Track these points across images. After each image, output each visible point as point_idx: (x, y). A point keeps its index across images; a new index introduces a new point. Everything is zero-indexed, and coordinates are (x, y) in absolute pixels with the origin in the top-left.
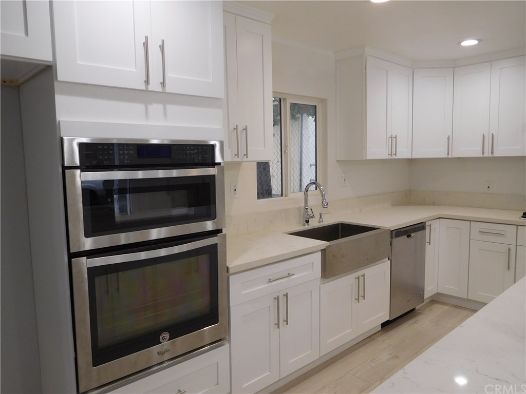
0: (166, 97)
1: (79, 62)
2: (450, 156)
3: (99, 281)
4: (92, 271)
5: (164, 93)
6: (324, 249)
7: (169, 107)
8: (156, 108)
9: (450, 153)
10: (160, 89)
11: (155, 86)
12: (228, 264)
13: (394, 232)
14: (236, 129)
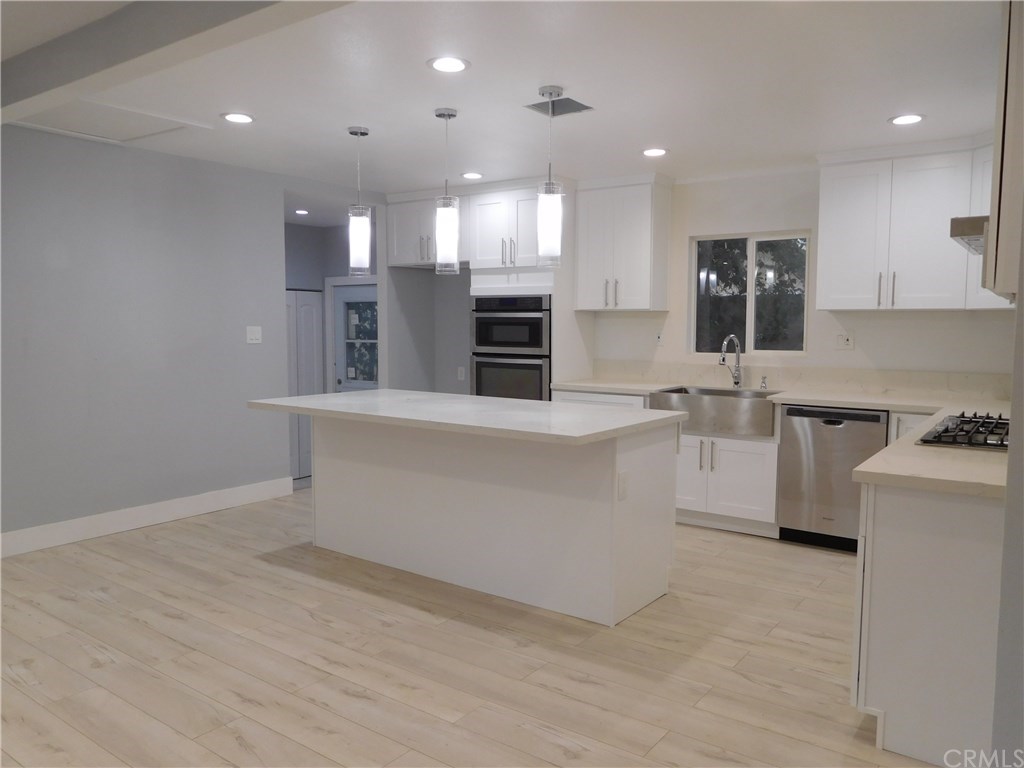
0: (516, 270)
1: (478, 258)
4: (480, 365)
6: (648, 396)
7: (519, 275)
8: (513, 276)
10: (512, 266)
11: (508, 265)
14: (607, 282)
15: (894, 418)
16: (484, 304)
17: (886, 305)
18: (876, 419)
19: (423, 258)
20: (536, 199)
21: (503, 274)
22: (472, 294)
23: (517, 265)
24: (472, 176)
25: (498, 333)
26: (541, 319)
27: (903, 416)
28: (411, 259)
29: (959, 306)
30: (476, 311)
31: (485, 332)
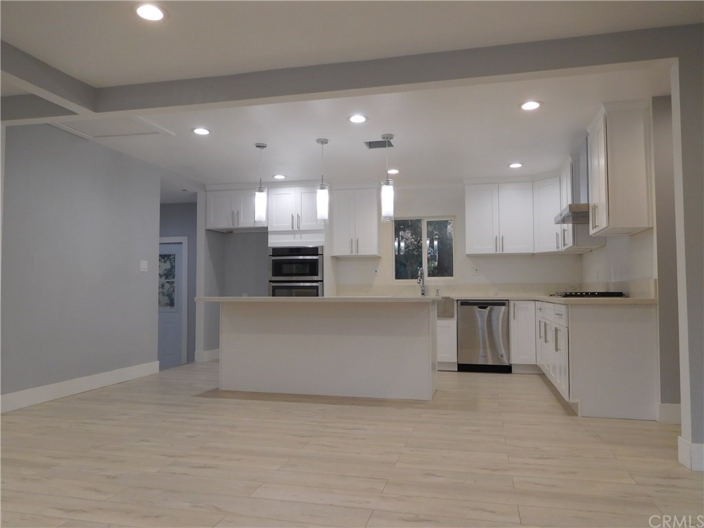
1: (274, 225)
3: (277, 290)
8: (298, 236)
10: (298, 229)
13: (459, 302)
14: (352, 240)
15: (512, 303)
16: (277, 251)
17: (499, 251)
18: (503, 304)
19: (233, 224)
20: (316, 192)
21: (292, 234)
22: (269, 246)
23: (301, 230)
24: (279, 177)
25: (285, 268)
26: (317, 260)
27: (515, 302)
28: (224, 224)
29: (531, 251)
30: (273, 256)
31: (278, 268)
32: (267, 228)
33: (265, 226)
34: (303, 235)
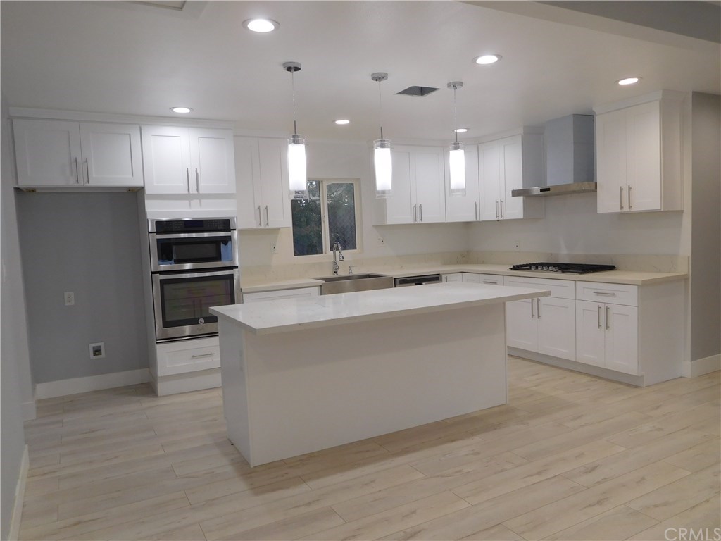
0: (199, 196)
1: (155, 184)
2: (478, 220)
3: (166, 287)
4: (163, 282)
5: (189, 194)
6: (321, 286)
7: (202, 201)
8: (195, 202)
9: (478, 218)
10: (196, 192)
11: (193, 190)
12: (242, 287)
13: (398, 281)
14: (260, 208)
15: (444, 277)
19: (76, 181)
22: (149, 217)
23: (201, 193)
26: (230, 237)
27: (448, 275)
29: (444, 220)
30: (157, 233)
31: (166, 252)
32: (142, 189)
33: (140, 184)
34: (203, 201)
